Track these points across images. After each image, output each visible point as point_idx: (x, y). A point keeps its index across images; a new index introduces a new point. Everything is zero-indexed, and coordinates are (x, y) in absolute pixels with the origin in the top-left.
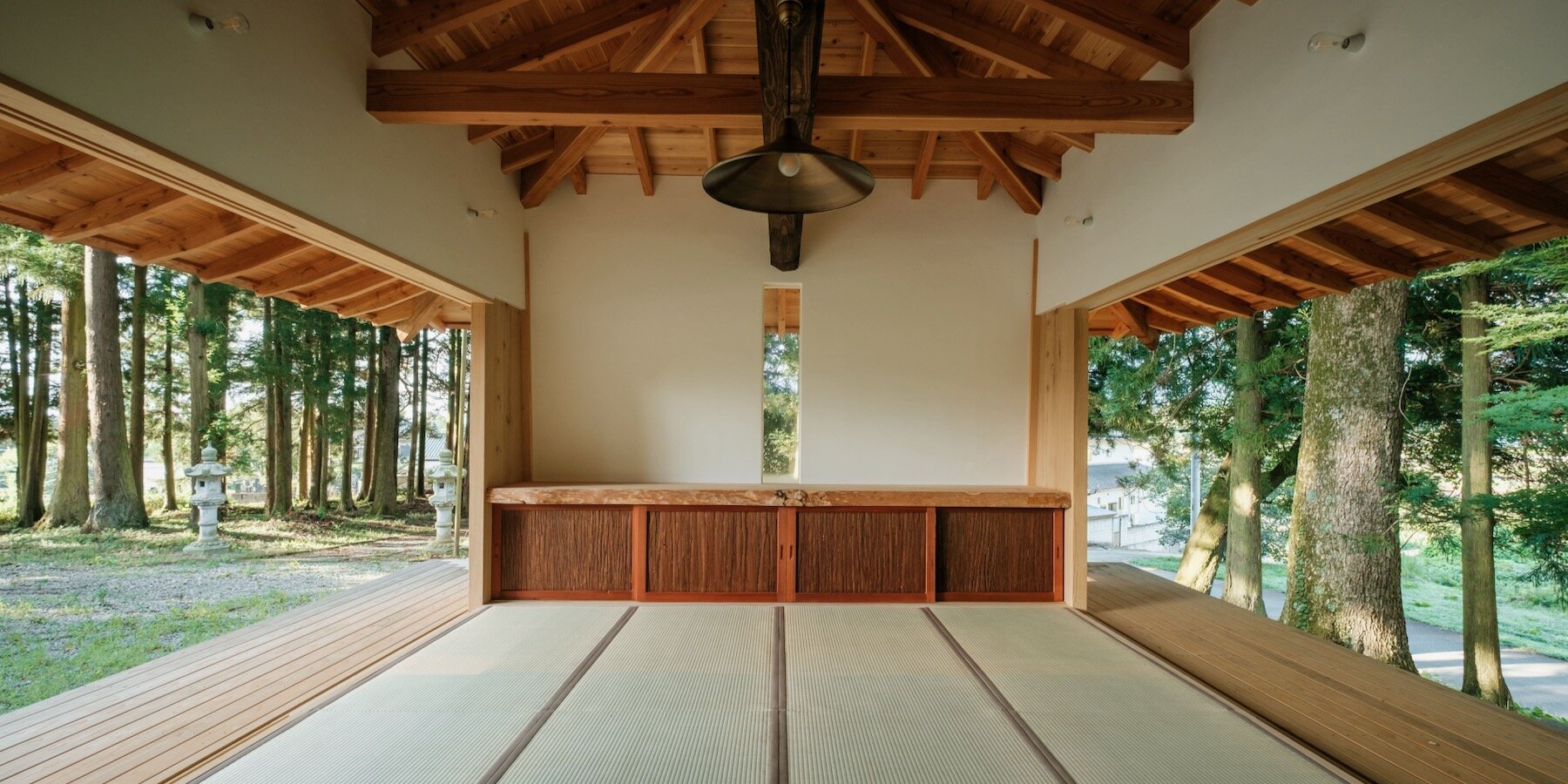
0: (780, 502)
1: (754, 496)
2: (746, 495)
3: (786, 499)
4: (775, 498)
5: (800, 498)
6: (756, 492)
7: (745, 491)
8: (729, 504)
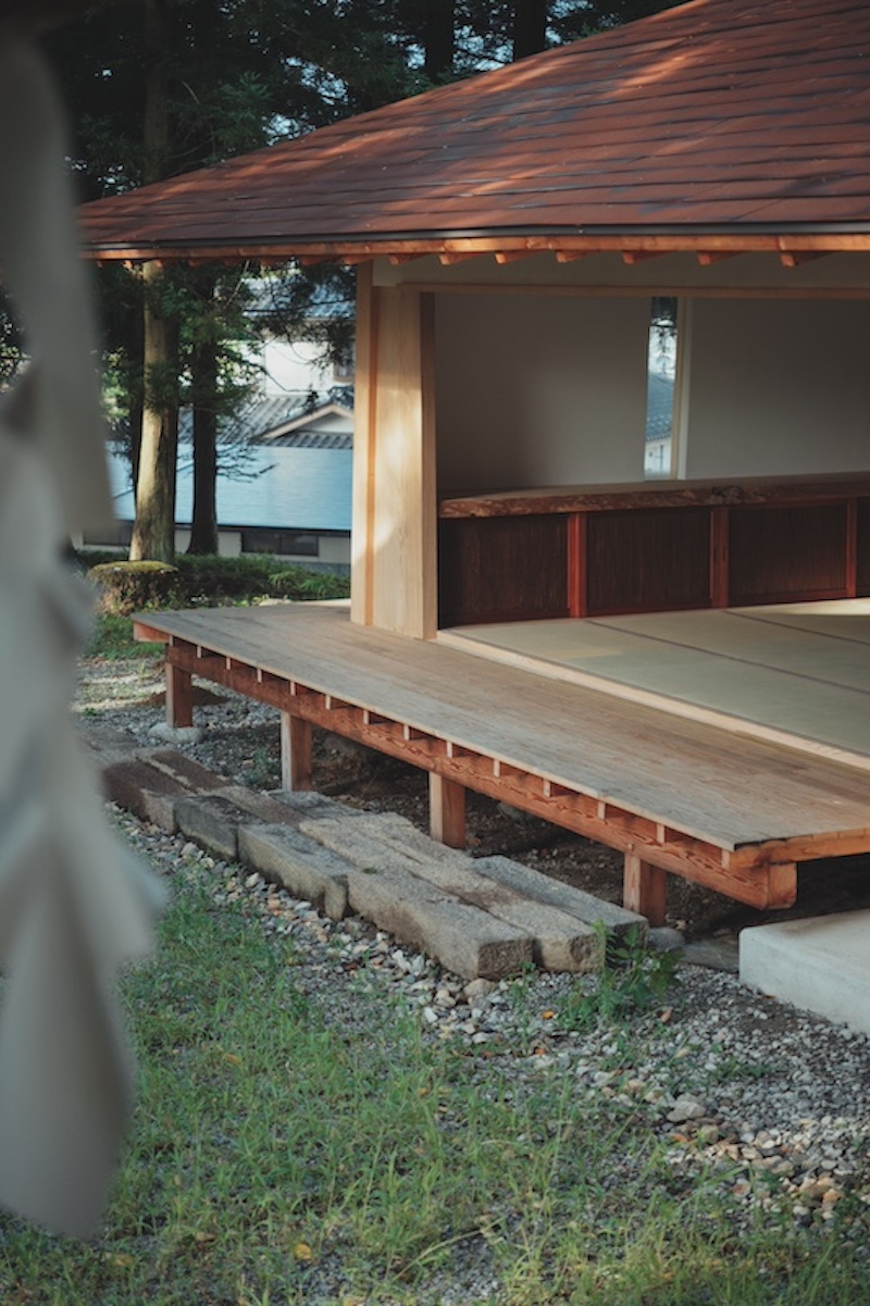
0: (720, 500)
1: (691, 495)
2: (684, 494)
3: (724, 496)
4: (713, 497)
5: (736, 494)
6: (693, 491)
7: (683, 491)
8: (671, 505)
